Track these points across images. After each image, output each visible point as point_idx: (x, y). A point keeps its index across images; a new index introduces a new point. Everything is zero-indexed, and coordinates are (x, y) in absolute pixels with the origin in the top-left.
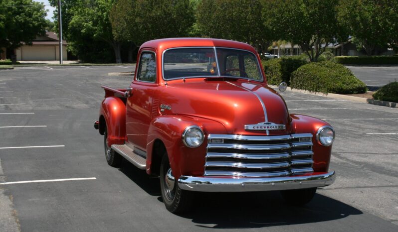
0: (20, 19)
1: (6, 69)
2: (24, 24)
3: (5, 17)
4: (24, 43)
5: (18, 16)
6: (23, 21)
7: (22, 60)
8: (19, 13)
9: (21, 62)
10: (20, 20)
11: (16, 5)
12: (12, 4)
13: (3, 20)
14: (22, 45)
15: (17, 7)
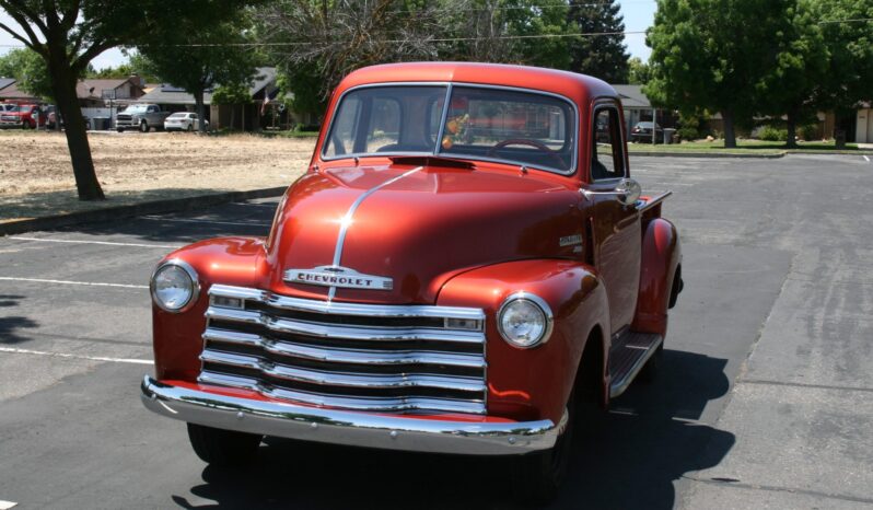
0: (858, 49)
1: (762, 157)
2: (864, 61)
3: (806, 47)
4: (866, 105)
5: (852, 43)
6: (862, 56)
7: (868, 142)
8: (855, 39)
9: (860, 146)
10: (855, 53)
11: (851, 18)
12: (841, 16)
13: (803, 52)
14: (861, 107)
15: (850, 24)
